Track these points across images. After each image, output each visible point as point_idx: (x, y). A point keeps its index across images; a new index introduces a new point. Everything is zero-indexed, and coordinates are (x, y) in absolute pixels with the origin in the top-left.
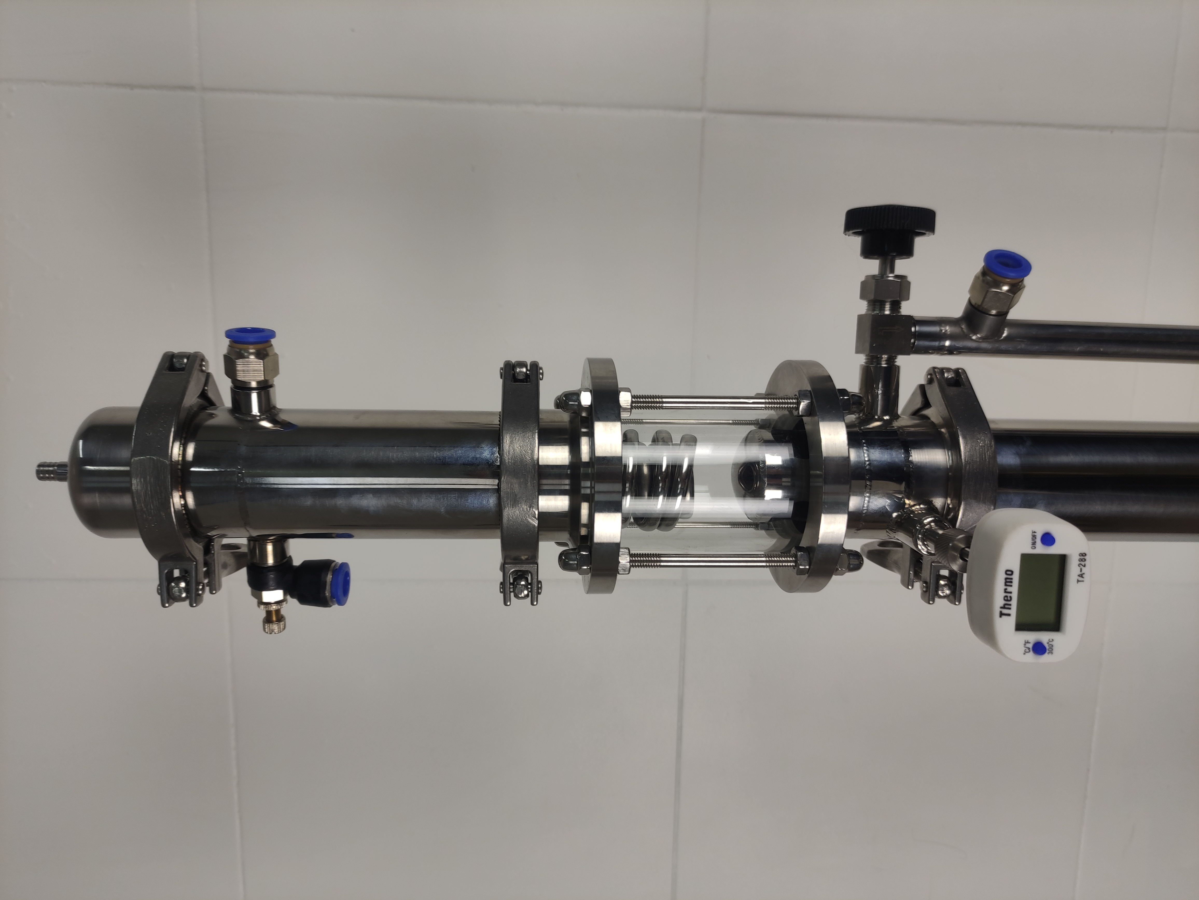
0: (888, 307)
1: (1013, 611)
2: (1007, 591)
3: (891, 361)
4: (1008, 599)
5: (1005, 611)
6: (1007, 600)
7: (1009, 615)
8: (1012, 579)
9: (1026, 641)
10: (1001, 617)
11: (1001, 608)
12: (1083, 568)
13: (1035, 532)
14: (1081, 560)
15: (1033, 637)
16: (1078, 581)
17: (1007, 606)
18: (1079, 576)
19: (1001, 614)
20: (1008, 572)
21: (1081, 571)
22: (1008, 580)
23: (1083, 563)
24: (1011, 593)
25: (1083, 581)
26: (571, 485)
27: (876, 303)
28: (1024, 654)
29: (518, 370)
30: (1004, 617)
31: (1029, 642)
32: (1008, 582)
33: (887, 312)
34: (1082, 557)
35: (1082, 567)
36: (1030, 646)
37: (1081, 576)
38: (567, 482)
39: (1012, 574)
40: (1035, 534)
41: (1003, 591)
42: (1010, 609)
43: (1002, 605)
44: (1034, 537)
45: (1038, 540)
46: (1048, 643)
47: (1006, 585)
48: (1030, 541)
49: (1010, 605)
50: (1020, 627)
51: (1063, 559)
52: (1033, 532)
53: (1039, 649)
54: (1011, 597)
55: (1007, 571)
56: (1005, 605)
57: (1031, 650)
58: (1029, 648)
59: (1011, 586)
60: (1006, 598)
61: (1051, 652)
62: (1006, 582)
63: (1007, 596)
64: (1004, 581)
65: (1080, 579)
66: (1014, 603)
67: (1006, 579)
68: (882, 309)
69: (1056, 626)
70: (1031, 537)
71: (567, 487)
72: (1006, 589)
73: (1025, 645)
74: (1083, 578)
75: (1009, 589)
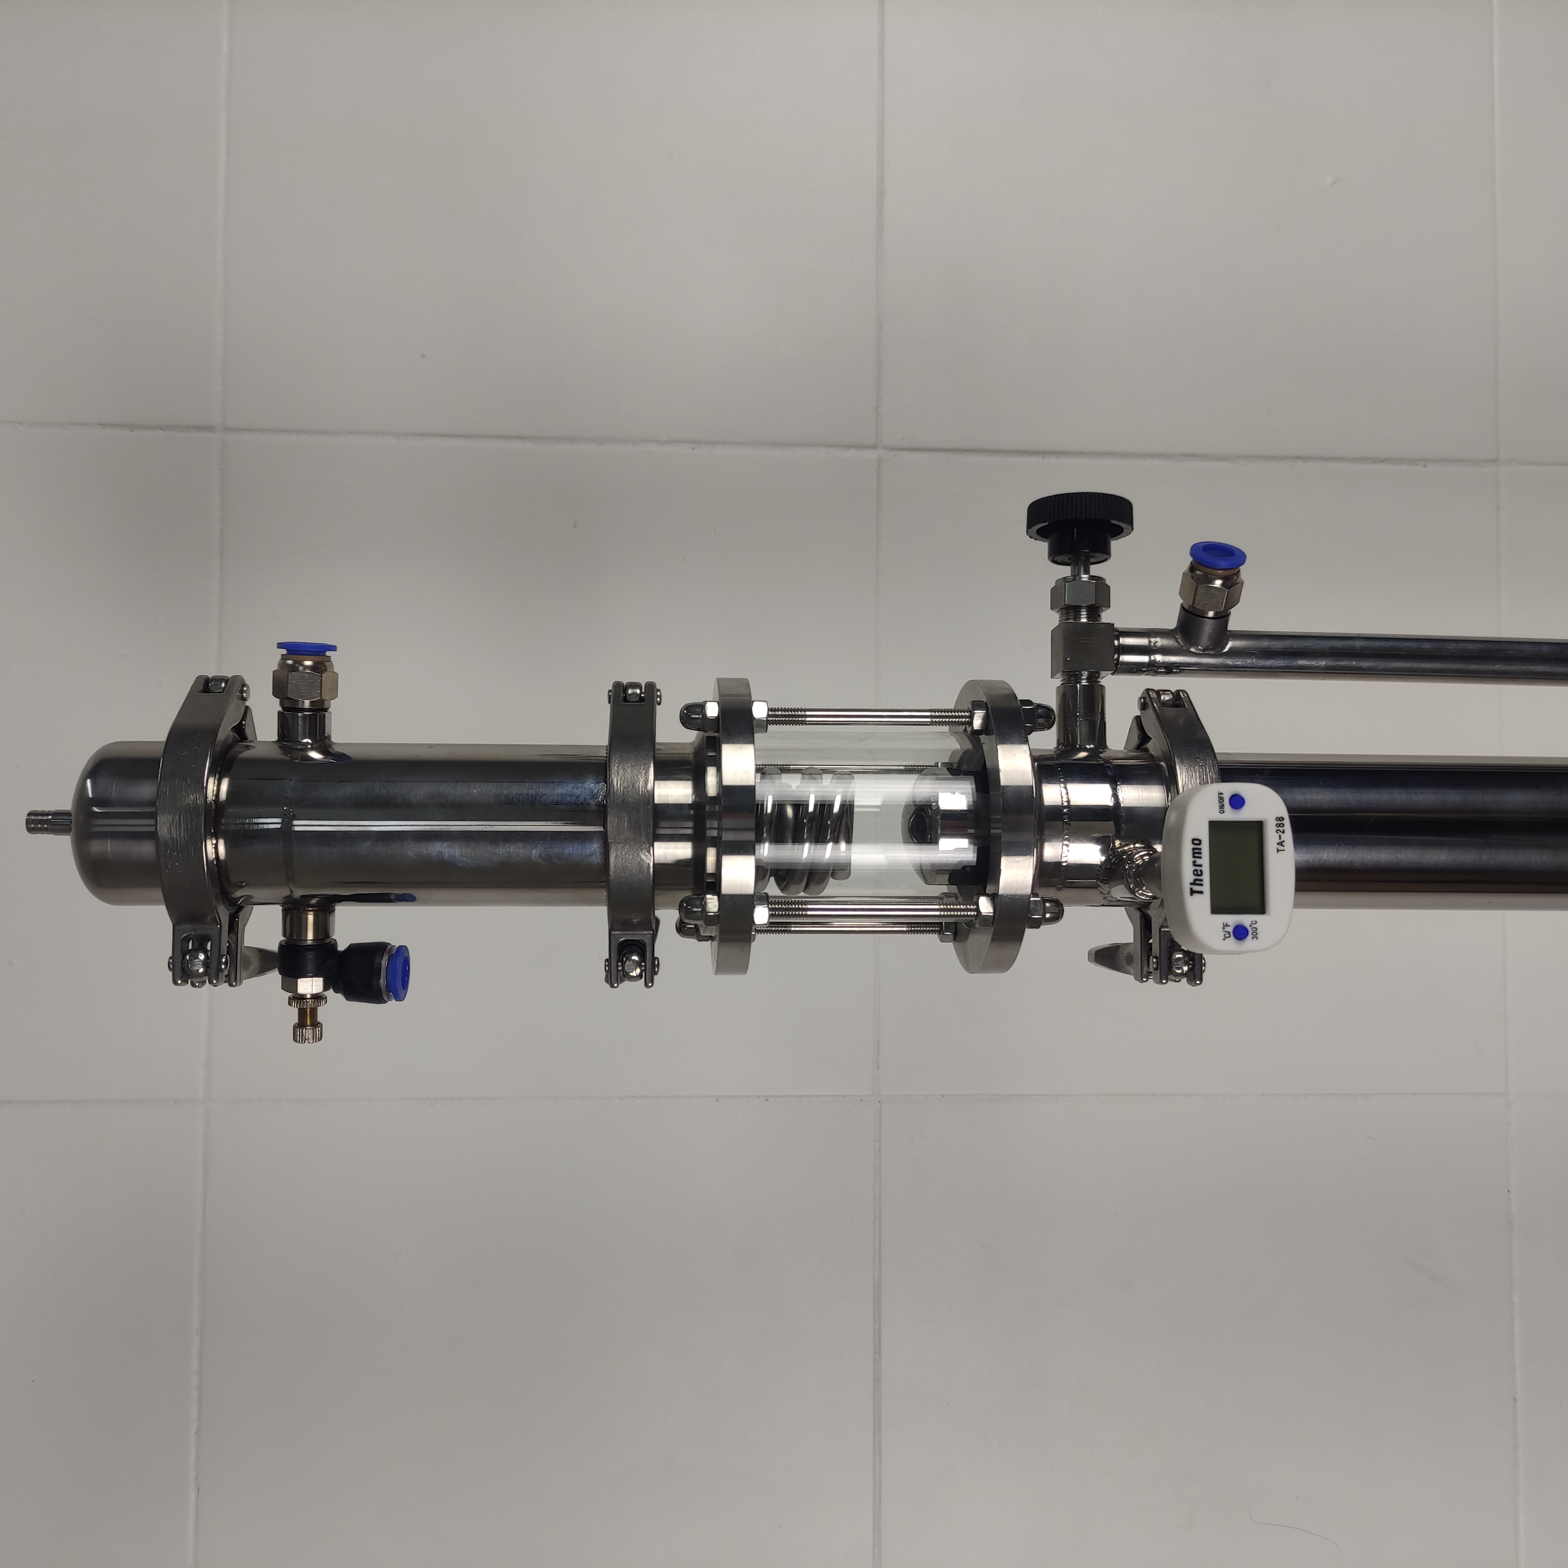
0: (1084, 613)
1: (1206, 887)
2: (1195, 863)
3: (1093, 678)
4: (1198, 873)
5: (1196, 888)
6: (1197, 875)
7: (1201, 892)
8: (1200, 849)
9: (1225, 924)
10: (1192, 894)
11: (1191, 884)
12: (1282, 835)
13: (1221, 794)
14: (1278, 825)
15: (1232, 920)
16: (1278, 850)
17: (1197, 882)
18: (1278, 844)
19: (1192, 892)
20: (1197, 842)
21: (1280, 838)
22: (1196, 851)
23: (1281, 829)
24: (1201, 866)
25: (1284, 850)
26: (695, 828)
27: (1069, 611)
28: (1224, 939)
29: (630, 691)
30: (1195, 895)
31: (1228, 924)
32: (1196, 853)
33: (1084, 620)
34: (1279, 822)
35: (1280, 833)
36: (1230, 929)
37: (1281, 844)
38: (690, 824)
39: (1200, 844)
40: (1222, 796)
41: (1191, 864)
42: (1202, 885)
43: (1192, 881)
44: (1221, 799)
45: (1226, 803)
46: (1251, 926)
47: (1194, 857)
48: (1217, 805)
49: (1201, 880)
50: (1216, 909)
51: (1258, 827)
52: (1219, 794)
53: (1240, 933)
54: (1201, 871)
55: (1194, 840)
56: (1195, 880)
57: (1231, 934)
58: (1229, 933)
59: (1200, 858)
60: (1196, 873)
61: (1255, 936)
62: (1194, 853)
63: (1196, 870)
64: (1191, 852)
65: (1280, 848)
66: (1206, 877)
67: (1194, 849)
68: (1077, 616)
69: (1260, 908)
70: (1217, 799)
71: (689, 832)
72: (1194, 862)
73: (1224, 928)
74: (1284, 846)
75: (1199, 861)
